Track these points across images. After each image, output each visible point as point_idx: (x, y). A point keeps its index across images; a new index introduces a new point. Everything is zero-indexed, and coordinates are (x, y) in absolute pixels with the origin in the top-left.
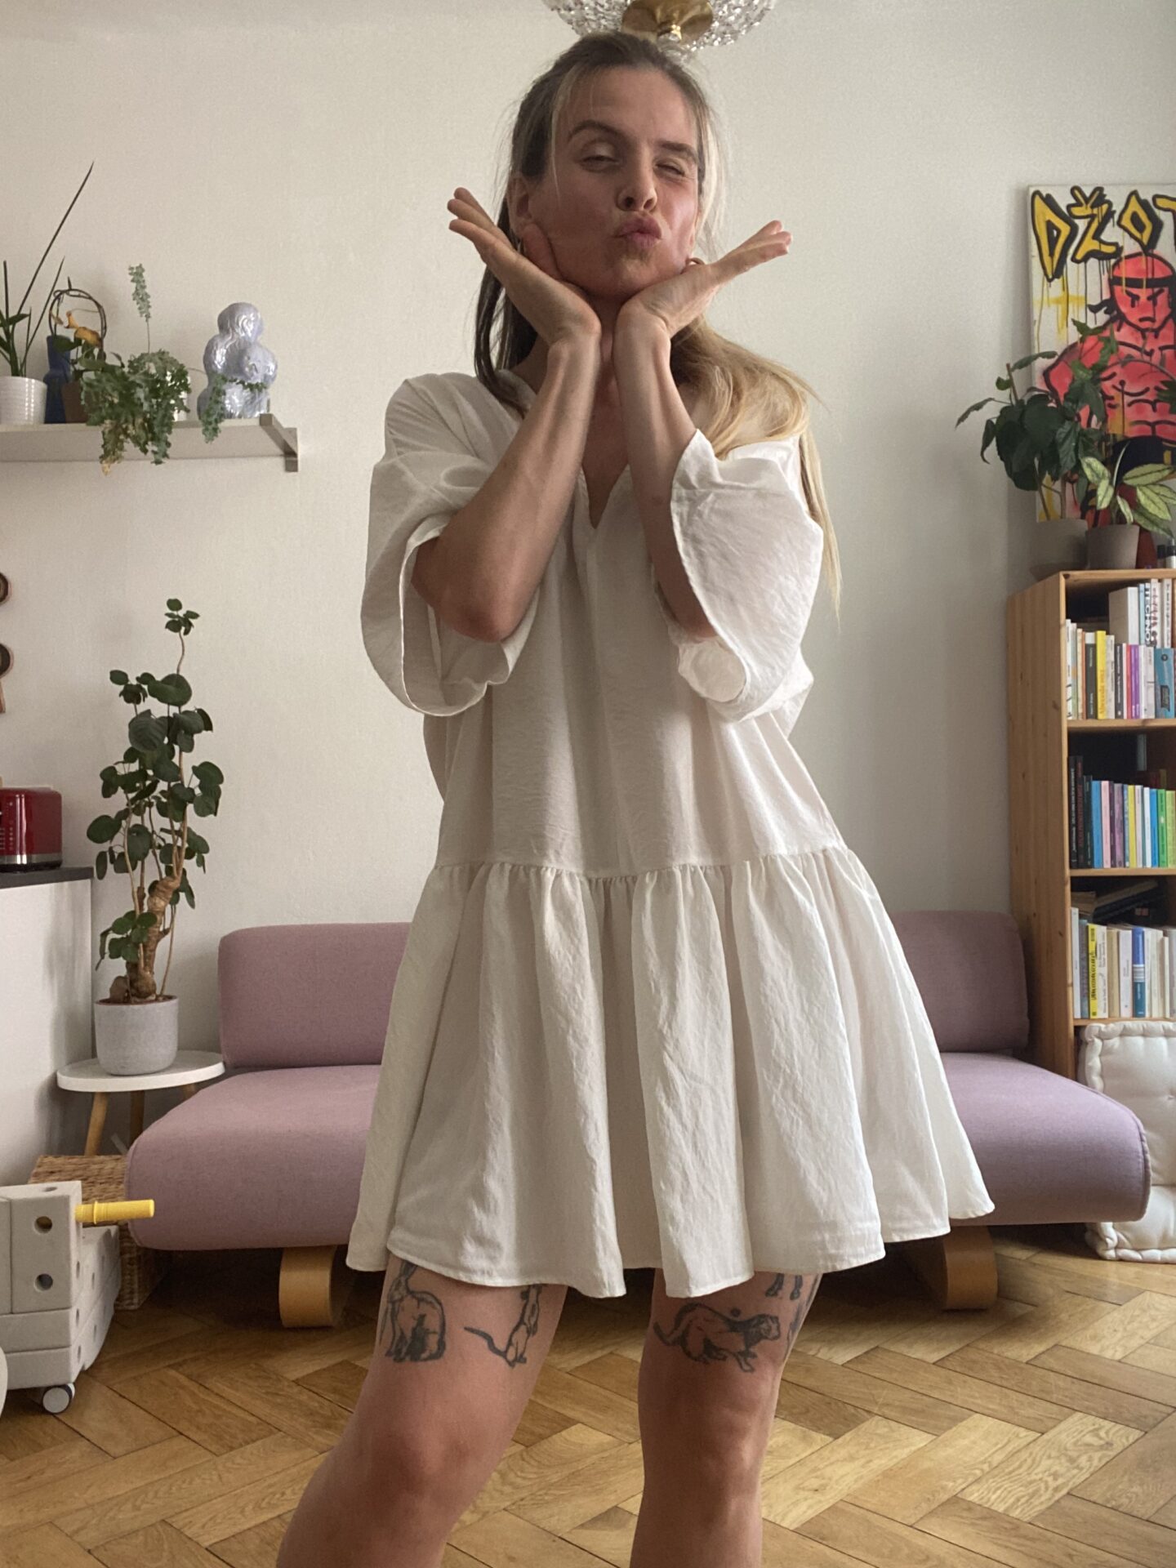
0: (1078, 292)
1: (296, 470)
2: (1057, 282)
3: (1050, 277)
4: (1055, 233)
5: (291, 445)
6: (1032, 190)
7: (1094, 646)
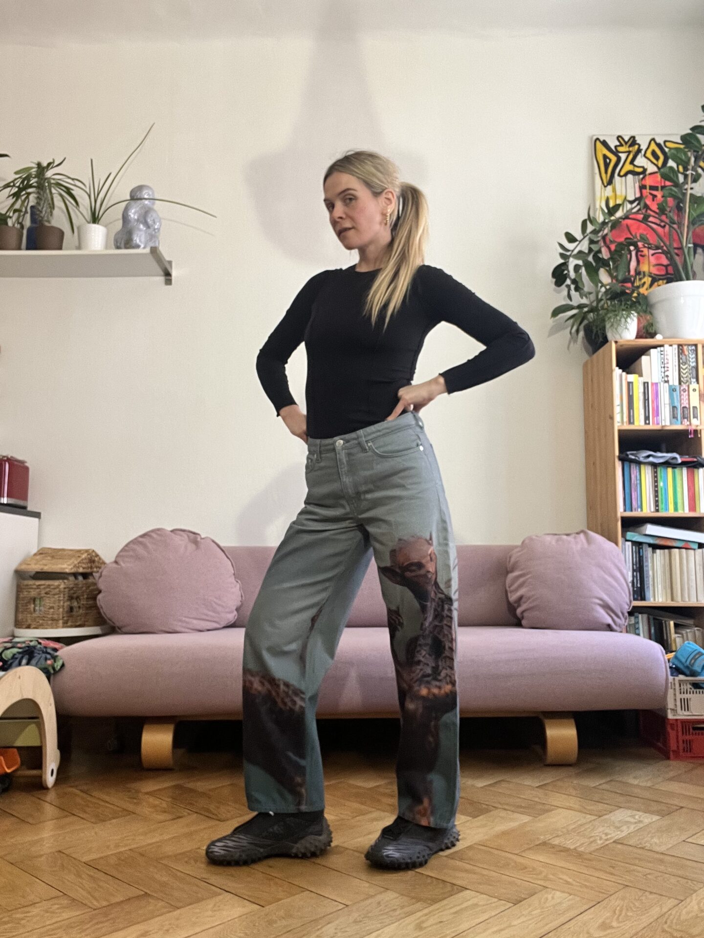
0: (621, 193)
1: (171, 284)
2: (610, 188)
3: (606, 184)
4: (608, 161)
5: (169, 270)
6: (595, 138)
7: (632, 383)
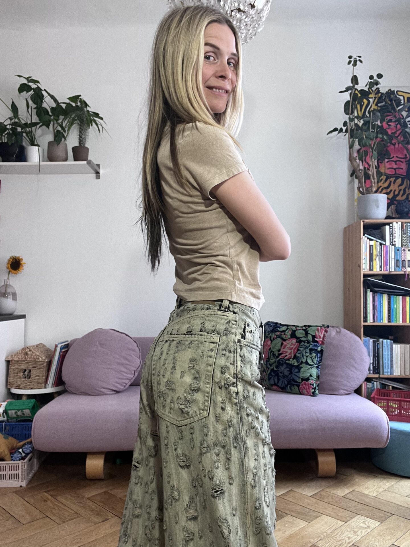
1: (99, 178)
4: (362, 103)
5: (98, 170)
7: (373, 246)
